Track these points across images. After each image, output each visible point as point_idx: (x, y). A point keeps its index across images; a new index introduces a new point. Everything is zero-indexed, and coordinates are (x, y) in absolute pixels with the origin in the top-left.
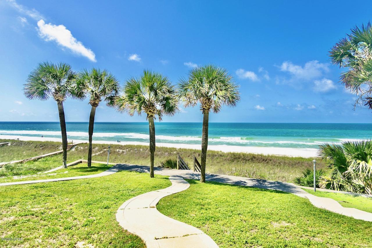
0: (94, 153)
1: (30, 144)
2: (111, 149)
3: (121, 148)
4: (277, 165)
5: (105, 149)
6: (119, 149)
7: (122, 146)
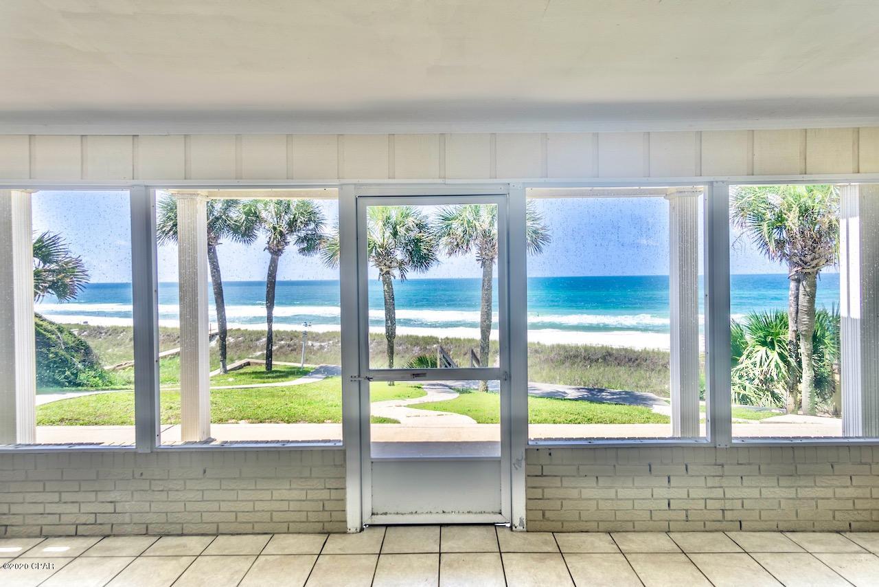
0: (259, 351)
1: (117, 333)
2: (296, 341)
3: (317, 338)
4: (660, 371)
5: (283, 342)
6: (313, 340)
7: (318, 335)
